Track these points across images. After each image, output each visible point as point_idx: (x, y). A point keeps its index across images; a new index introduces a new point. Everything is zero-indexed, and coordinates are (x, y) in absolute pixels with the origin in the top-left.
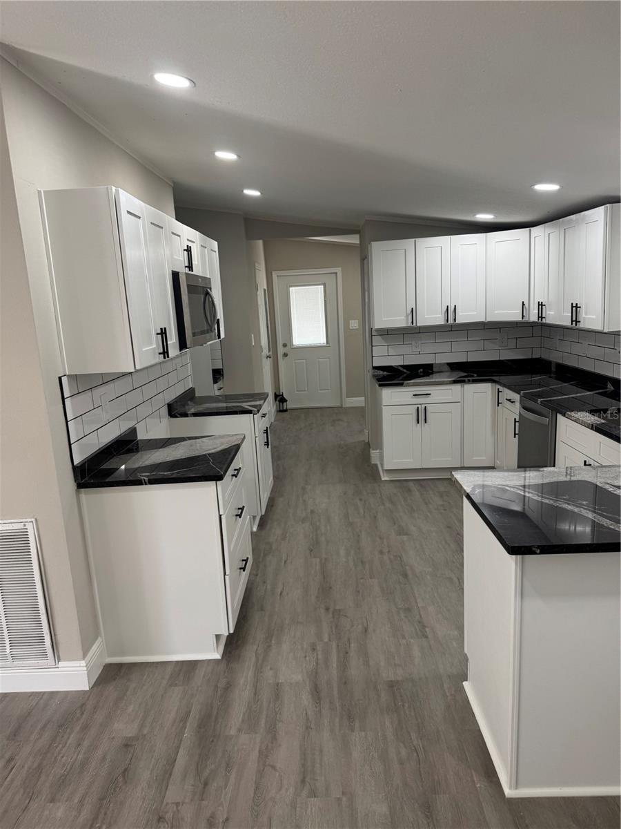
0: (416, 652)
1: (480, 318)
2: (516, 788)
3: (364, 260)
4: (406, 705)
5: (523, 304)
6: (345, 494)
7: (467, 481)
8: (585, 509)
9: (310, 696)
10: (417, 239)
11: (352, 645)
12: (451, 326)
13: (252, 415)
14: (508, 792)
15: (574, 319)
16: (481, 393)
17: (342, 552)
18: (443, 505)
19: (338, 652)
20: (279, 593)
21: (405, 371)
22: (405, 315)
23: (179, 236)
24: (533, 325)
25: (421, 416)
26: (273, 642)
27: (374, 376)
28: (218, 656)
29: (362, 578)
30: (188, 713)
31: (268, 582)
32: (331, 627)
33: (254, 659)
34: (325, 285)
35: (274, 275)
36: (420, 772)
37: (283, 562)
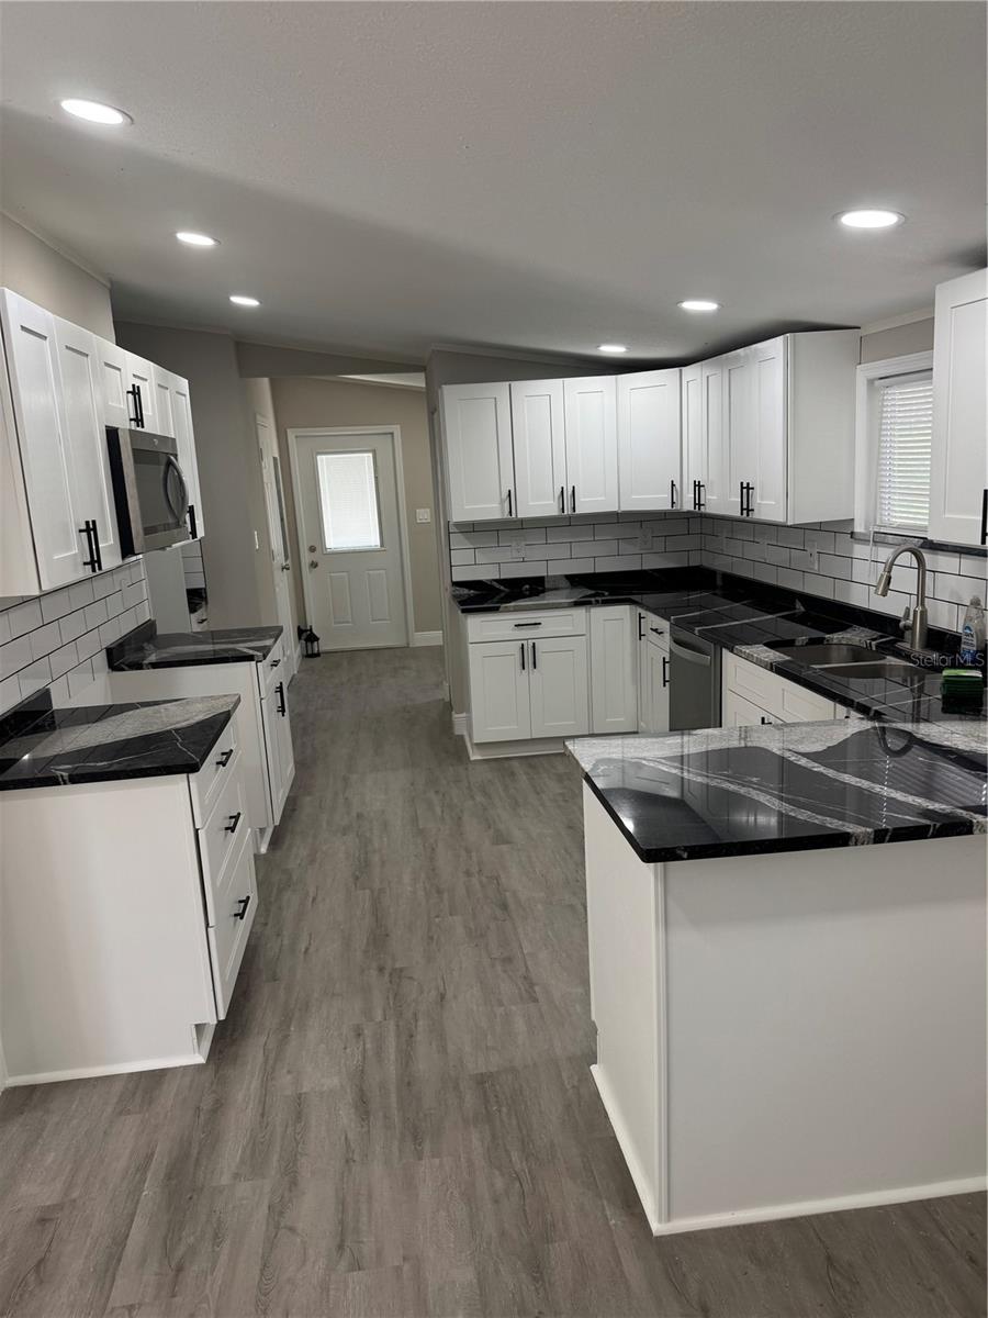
0: (520, 1025)
1: (611, 506)
2: (669, 1218)
3: (433, 413)
4: (504, 1110)
5: (673, 485)
6: (412, 784)
7: (587, 754)
8: (754, 788)
9: (353, 1110)
10: (513, 384)
11: (420, 1023)
12: (570, 517)
13: (253, 663)
14: (657, 1227)
15: (745, 506)
16: (614, 621)
17: (407, 879)
18: (561, 794)
19: (398, 1036)
20: (303, 950)
21: (502, 588)
22: (498, 500)
23: (119, 369)
24: (688, 516)
25: (528, 658)
26: (292, 1029)
27: (455, 597)
28: (200, 1059)
29: (437, 917)
30: (149, 1157)
31: (285, 933)
32: (388, 998)
33: (260, 1058)
34: (374, 452)
35: (291, 434)
36: (524, 1210)
37: (311, 899)
